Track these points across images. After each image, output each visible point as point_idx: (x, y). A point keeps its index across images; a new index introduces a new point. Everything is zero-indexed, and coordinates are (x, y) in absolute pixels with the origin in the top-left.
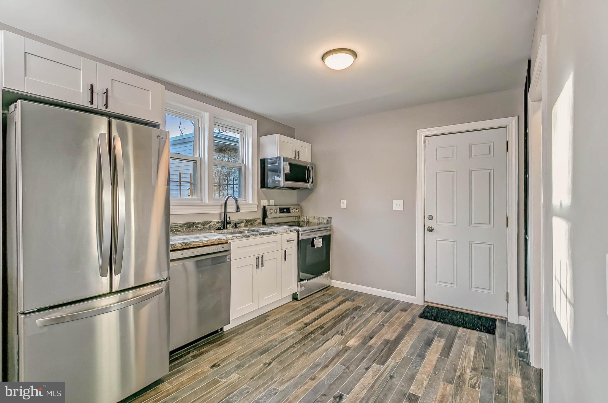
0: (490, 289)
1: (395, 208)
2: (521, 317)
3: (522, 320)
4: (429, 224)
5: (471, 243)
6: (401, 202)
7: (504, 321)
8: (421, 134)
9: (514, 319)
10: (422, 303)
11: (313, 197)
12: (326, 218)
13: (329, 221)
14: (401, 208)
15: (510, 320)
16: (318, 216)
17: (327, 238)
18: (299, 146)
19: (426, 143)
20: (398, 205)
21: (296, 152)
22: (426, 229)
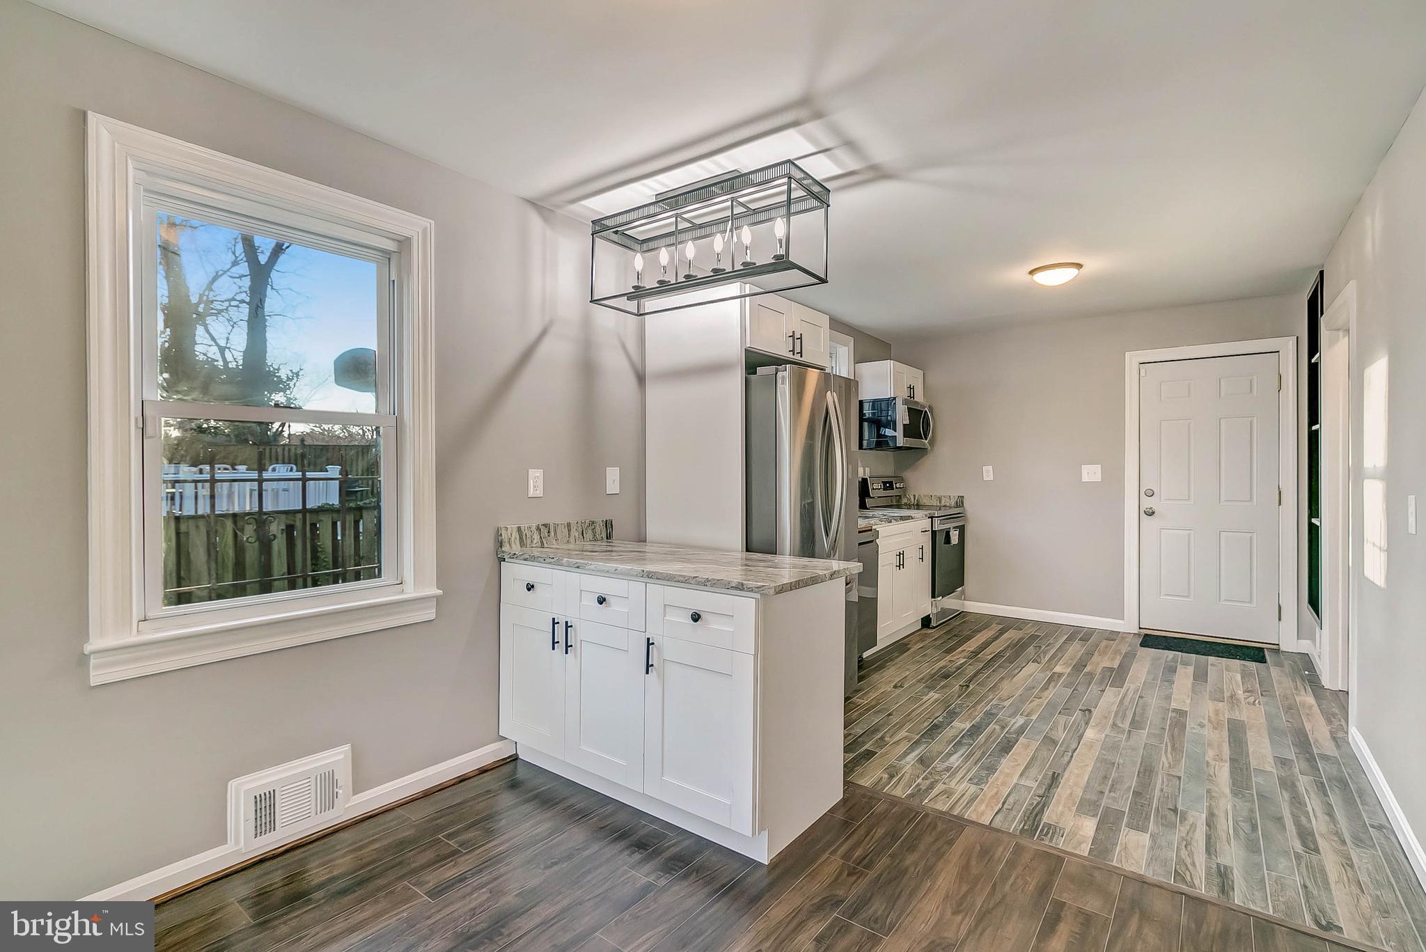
0: (1250, 602)
1: (1085, 478)
2: (1301, 641)
3: (1304, 646)
4: (1147, 503)
5: (1220, 531)
6: (1097, 468)
7: (1277, 651)
8: (1132, 359)
9: (1290, 643)
10: (1136, 631)
11: (927, 463)
12: (954, 497)
13: (960, 503)
14: (1098, 478)
15: (1283, 648)
16: (938, 494)
17: (962, 530)
18: (912, 376)
19: (1142, 374)
20: (1091, 473)
21: (911, 388)
22: (1142, 512)
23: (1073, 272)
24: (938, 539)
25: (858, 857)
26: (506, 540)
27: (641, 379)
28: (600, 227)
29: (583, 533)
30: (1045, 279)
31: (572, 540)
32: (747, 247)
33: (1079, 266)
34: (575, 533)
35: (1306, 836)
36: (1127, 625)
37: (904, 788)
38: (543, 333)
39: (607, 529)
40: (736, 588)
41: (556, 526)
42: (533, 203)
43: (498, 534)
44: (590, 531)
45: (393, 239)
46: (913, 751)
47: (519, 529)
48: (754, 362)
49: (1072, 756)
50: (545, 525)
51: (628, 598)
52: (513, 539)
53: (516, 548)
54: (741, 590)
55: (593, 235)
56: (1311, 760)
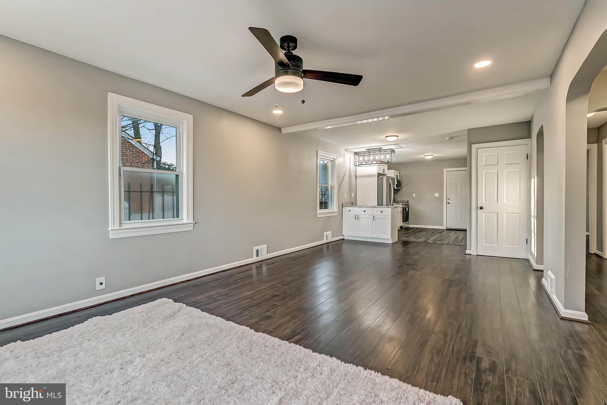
1: (435, 196)
4: (448, 201)
5: (462, 207)
8: (445, 170)
10: (446, 228)
11: (400, 192)
12: (407, 200)
13: (408, 202)
16: (404, 199)
17: (408, 208)
18: (397, 173)
19: (447, 173)
20: (437, 195)
21: (397, 176)
22: (447, 203)
23: (431, 156)
24: (404, 209)
27: (356, 177)
31: (350, 203)
33: (433, 155)
36: (444, 227)
39: (353, 204)
43: (343, 203)
48: (379, 175)
50: (347, 202)
51: (369, 211)
53: (345, 205)
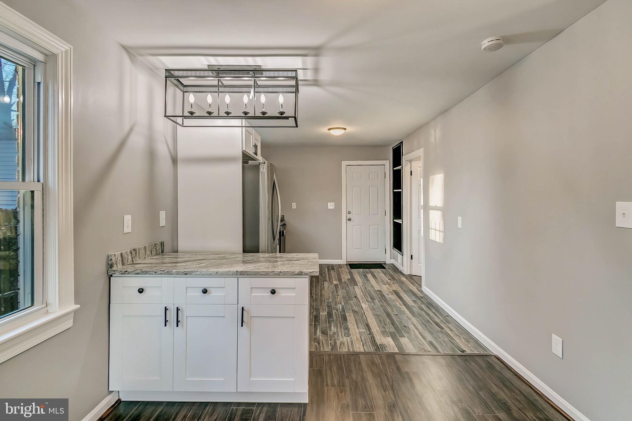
0: (378, 249)
1: (329, 207)
2: (391, 260)
4: (349, 216)
7: (385, 264)
8: (344, 163)
10: (346, 263)
13: (283, 218)
14: (333, 207)
17: (285, 230)
19: (347, 169)
20: (331, 205)
22: (347, 219)
23: (343, 131)
25: (337, 383)
26: (115, 263)
27: (175, 161)
28: (169, 74)
29: (151, 251)
30: (333, 132)
31: (147, 256)
32: (263, 104)
33: (345, 129)
34: (148, 252)
35: (437, 324)
36: (343, 262)
37: (327, 347)
38: (131, 130)
39: (162, 247)
40: (298, 274)
41: (139, 249)
42: (125, 48)
43: (109, 258)
44: (154, 250)
45: (42, 53)
46: (317, 330)
47: (121, 254)
48: (246, 158)
49: (365, 316)
50: (134, 250)
51: (225, 287)
52: (118, 261)
53: (120, 266)
54: (301, 275)
55: (166, 77)
56: (420, 299)
